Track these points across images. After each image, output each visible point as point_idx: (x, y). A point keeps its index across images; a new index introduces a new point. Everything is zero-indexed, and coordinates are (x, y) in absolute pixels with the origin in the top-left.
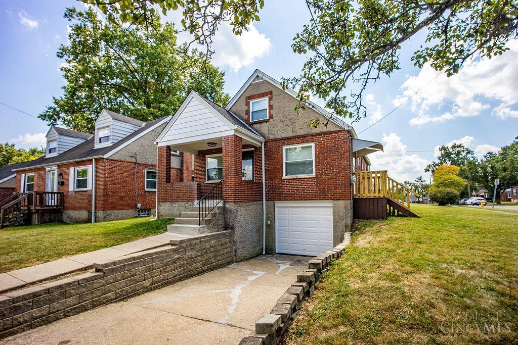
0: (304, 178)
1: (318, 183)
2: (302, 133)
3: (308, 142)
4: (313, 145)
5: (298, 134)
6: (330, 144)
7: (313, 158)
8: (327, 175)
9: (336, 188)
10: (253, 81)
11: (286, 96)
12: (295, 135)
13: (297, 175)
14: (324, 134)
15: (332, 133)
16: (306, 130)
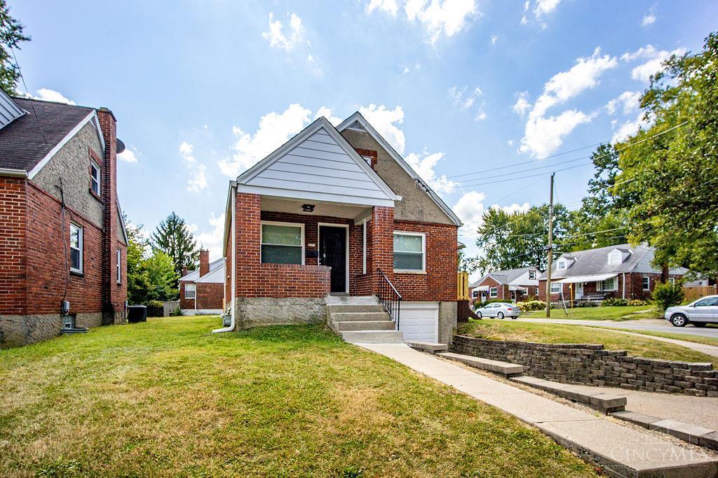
0: (414, 275)
1: (428, 281)
2: (413, 218)
3: (419, 231)
4: (424, 235)
5: (408, 219)
6: (442, 238)
7: (424, 251)
8: (437, 272)
9: (446, 289)
10: (349, 127)
11: (395, 165)
12: (404, 218)
13: (407, 270)
14: (436, 226)
15: (444, 227)
16: (418, 216)
